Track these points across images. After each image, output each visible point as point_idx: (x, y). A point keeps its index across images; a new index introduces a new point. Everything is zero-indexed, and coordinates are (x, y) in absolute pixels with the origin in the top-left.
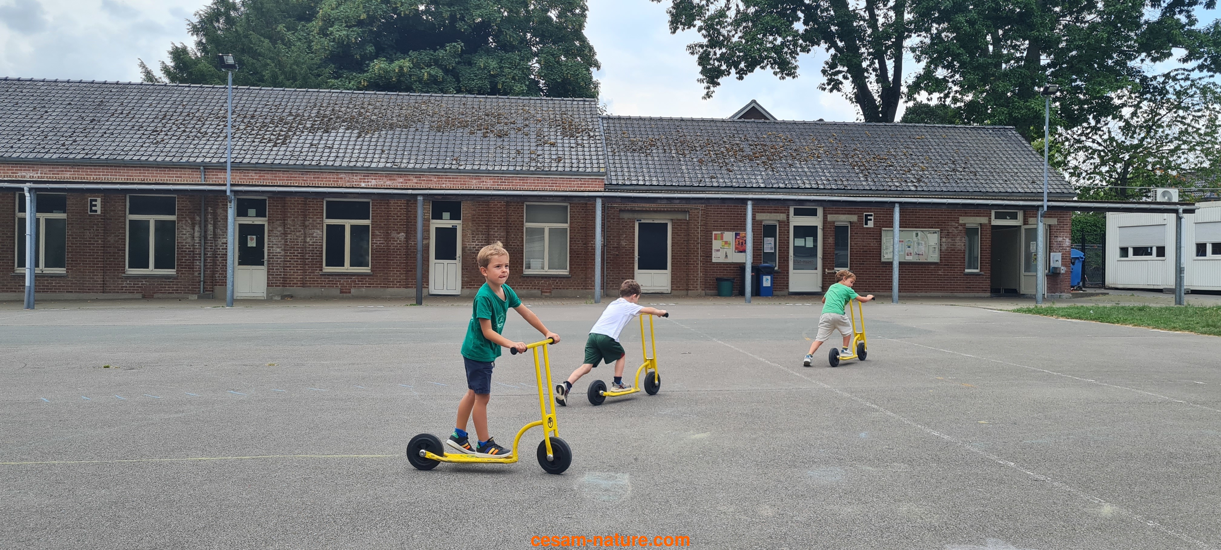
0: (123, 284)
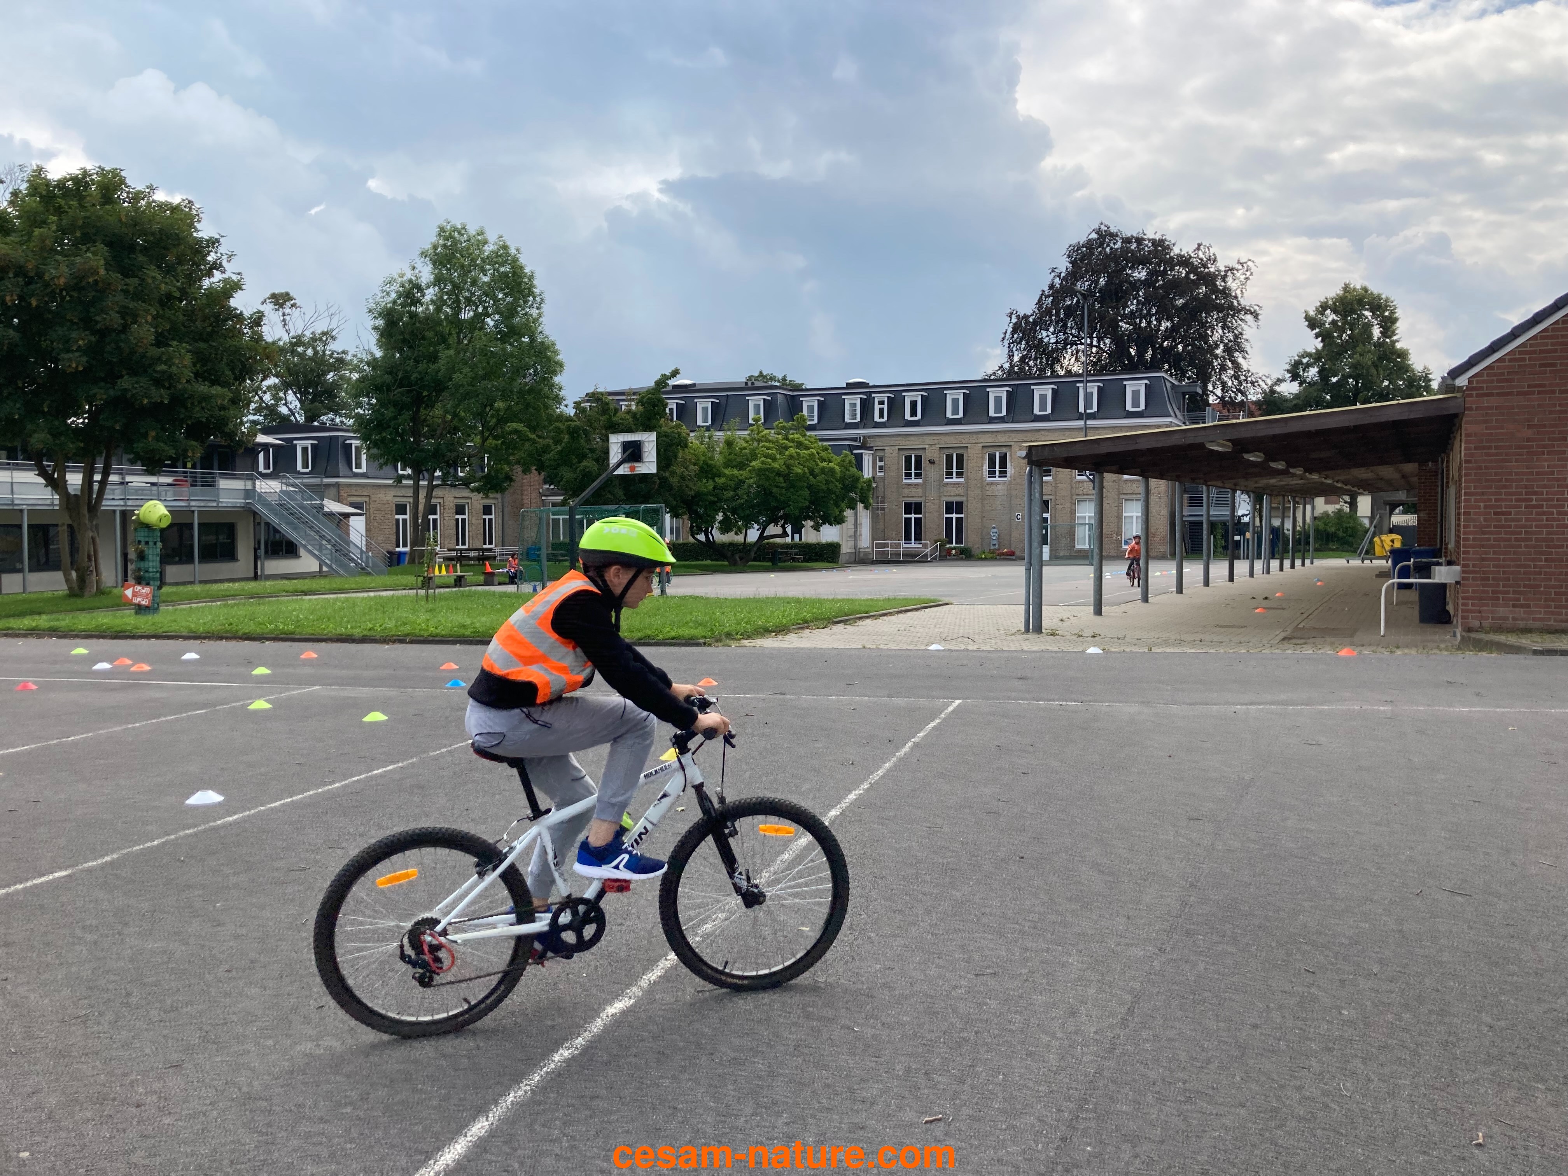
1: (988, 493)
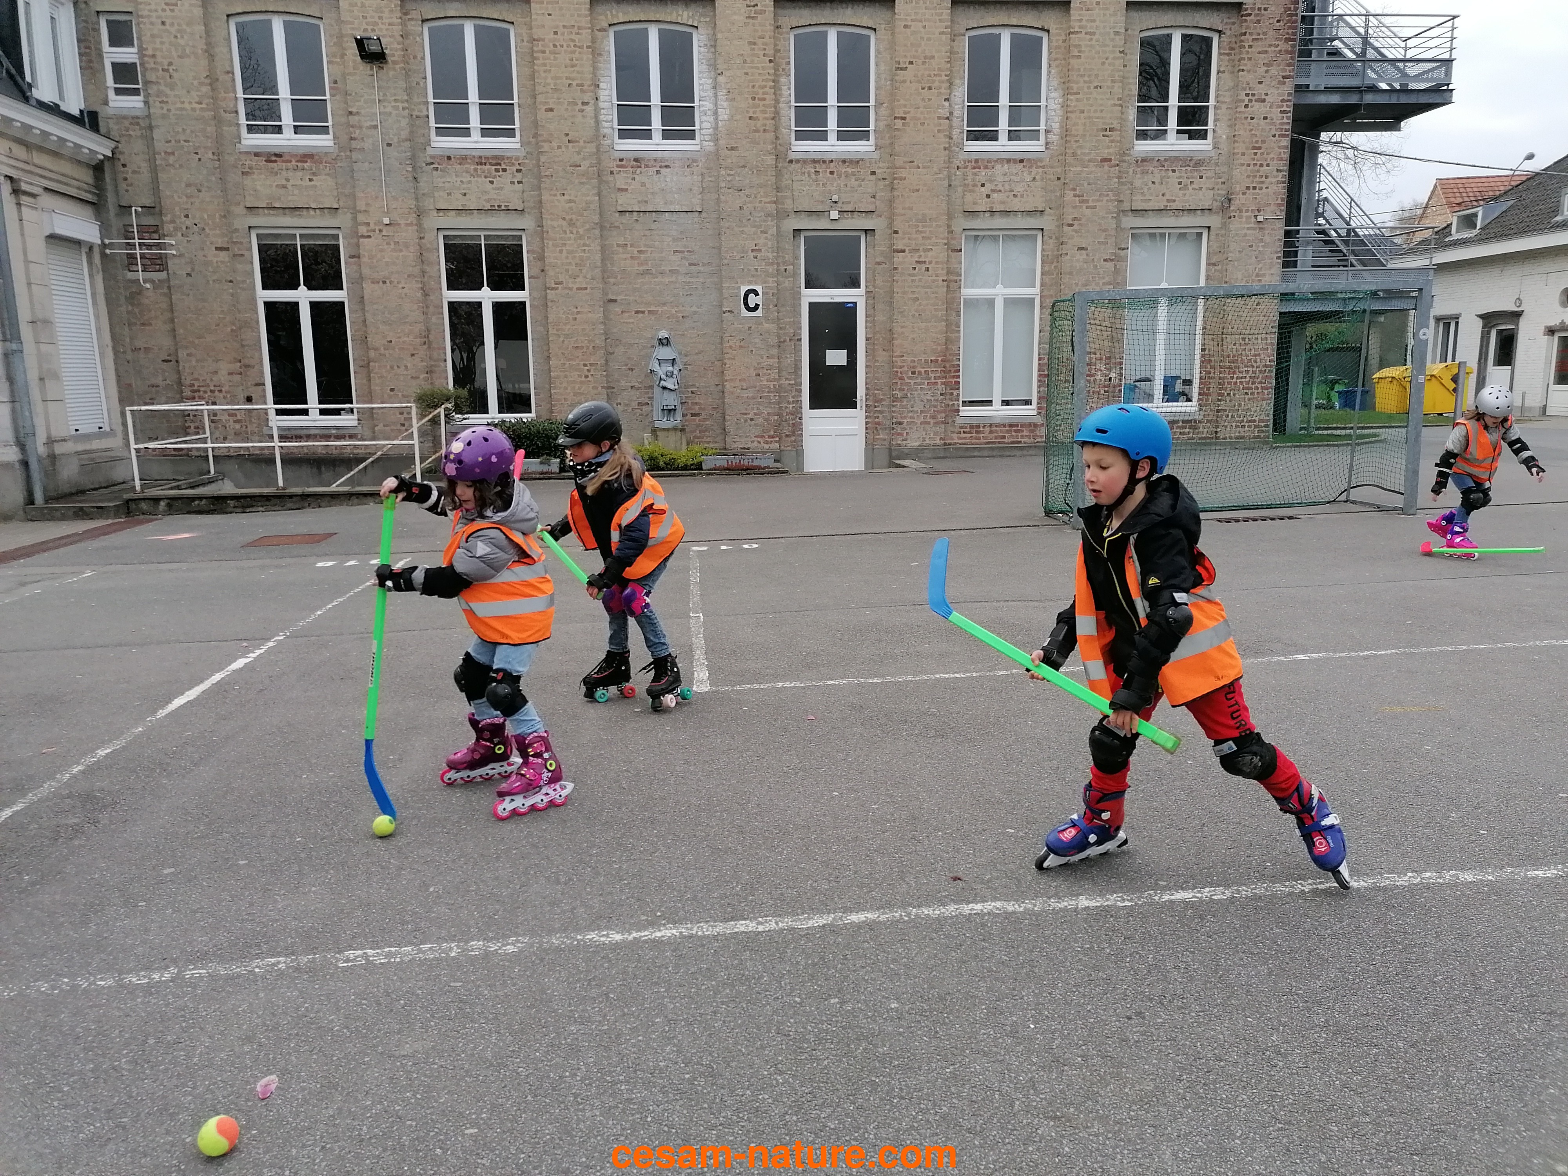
1: (625, 201)
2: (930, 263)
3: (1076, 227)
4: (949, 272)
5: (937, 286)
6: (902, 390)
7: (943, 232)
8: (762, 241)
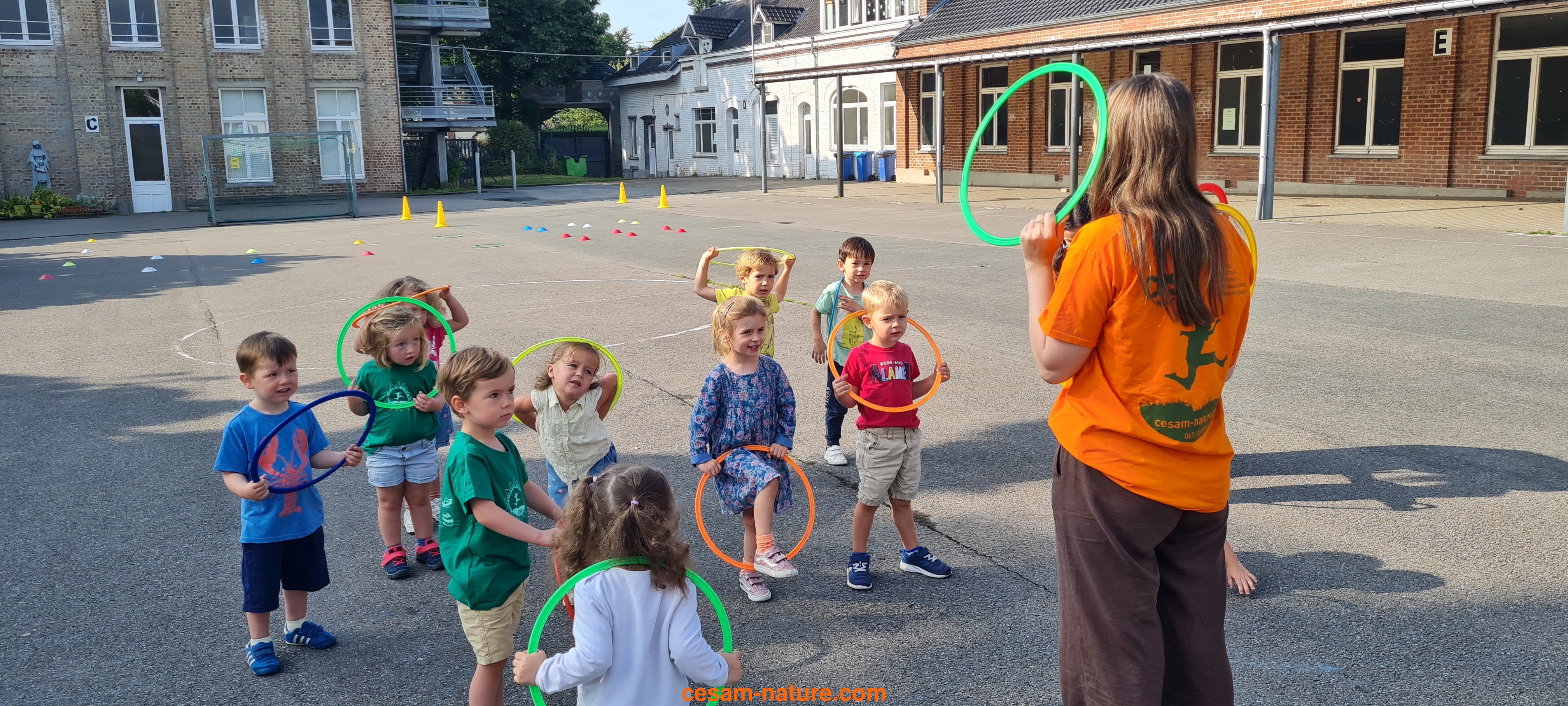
0: (1479, 172)
2: (200, 104)
3: (283, 87)
4: (211, 109)
5: (206, 116)
6: (189, 170)
7: (206, 89)
8: (95, 93)
